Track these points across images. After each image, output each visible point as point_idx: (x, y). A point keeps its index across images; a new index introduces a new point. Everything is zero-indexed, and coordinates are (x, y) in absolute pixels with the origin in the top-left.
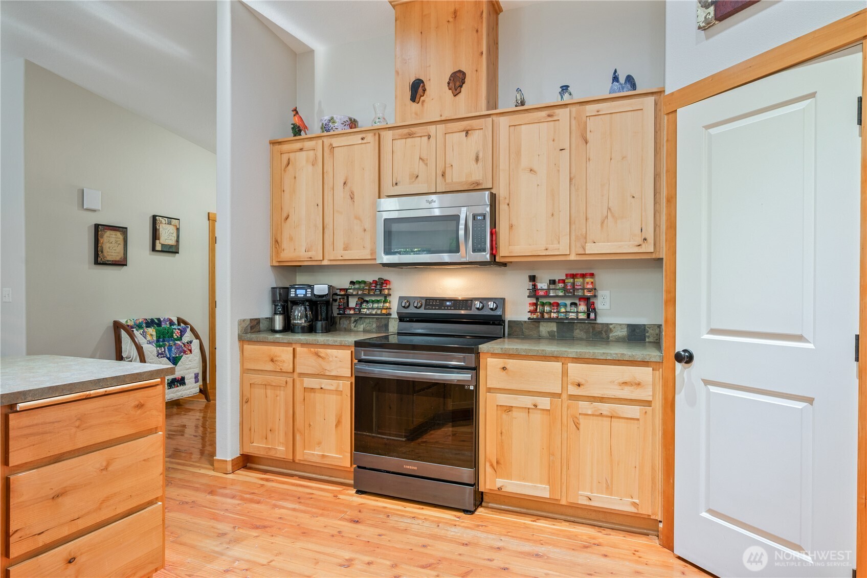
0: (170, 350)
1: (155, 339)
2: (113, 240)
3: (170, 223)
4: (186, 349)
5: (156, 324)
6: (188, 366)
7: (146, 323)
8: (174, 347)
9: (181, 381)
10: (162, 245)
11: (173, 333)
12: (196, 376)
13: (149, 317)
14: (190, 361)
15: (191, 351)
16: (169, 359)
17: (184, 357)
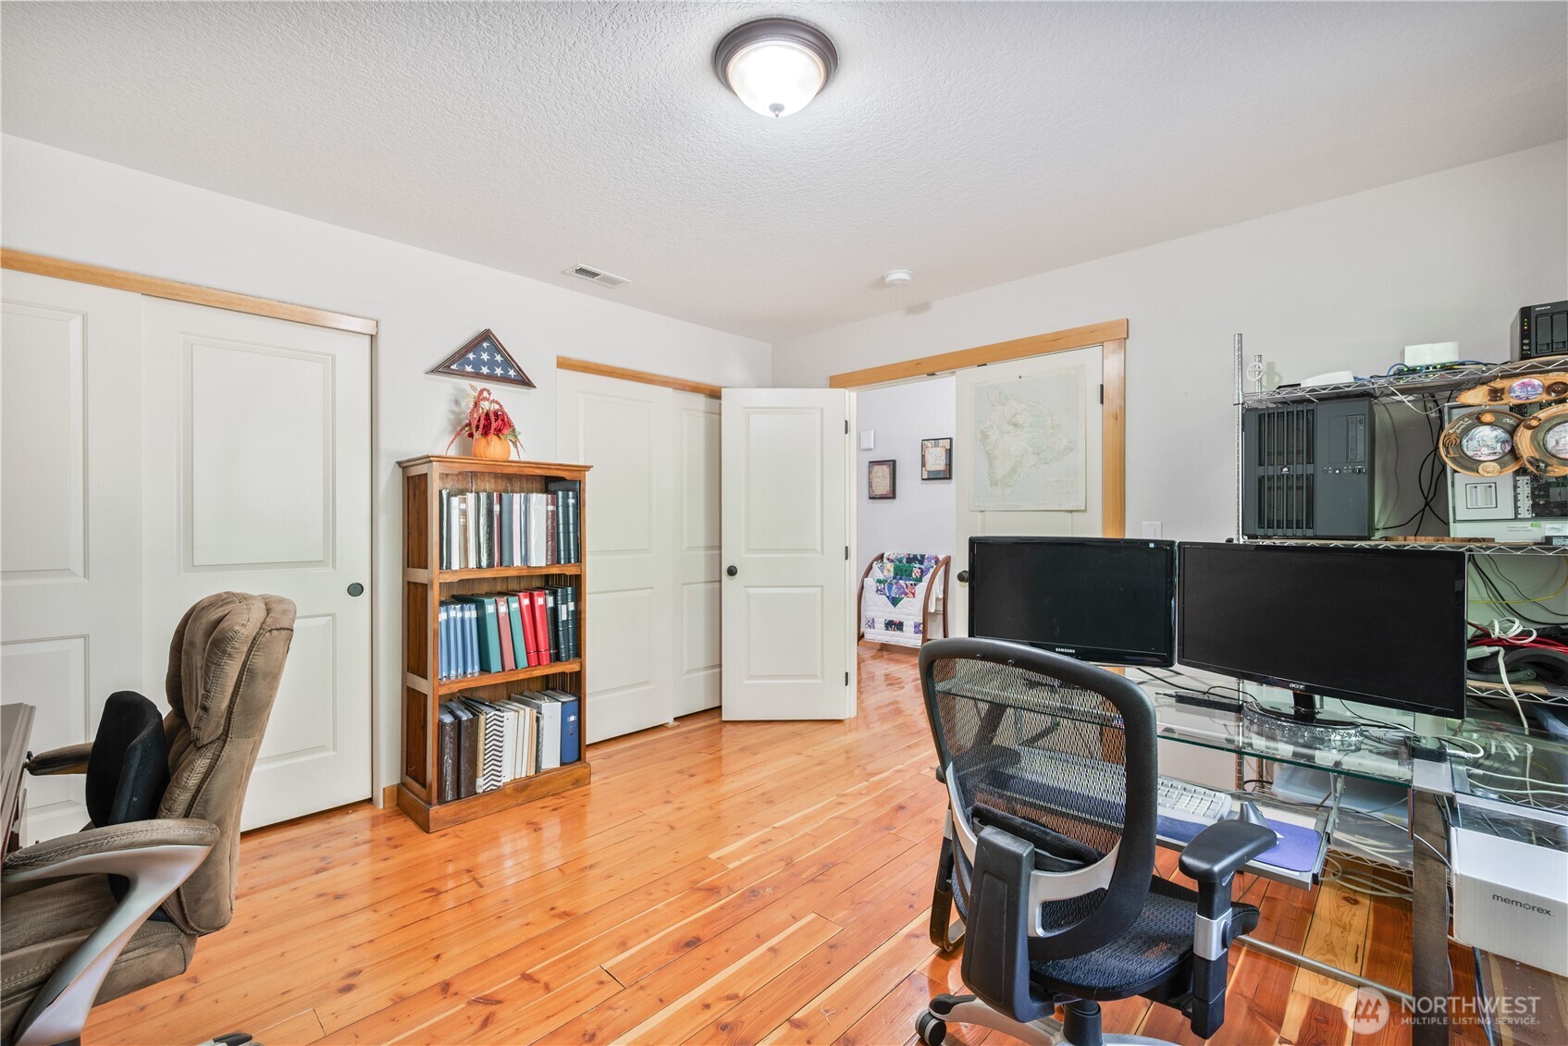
0: (890, 589)
1: (892, 575)
2: (880, 474)
3: (937, 446)
4: (907, 591)
5: (918, 560)
6: (908, 612)
7: (907, 559)
8: (894, 586)
9: (899, 626)
10: (929, 472)
11: (912, 571)
12: (916, 626)
13: (913, 552)
14: (912, 606)
15: (913, 594)
16: (888, 597)
17: (905, 600)
